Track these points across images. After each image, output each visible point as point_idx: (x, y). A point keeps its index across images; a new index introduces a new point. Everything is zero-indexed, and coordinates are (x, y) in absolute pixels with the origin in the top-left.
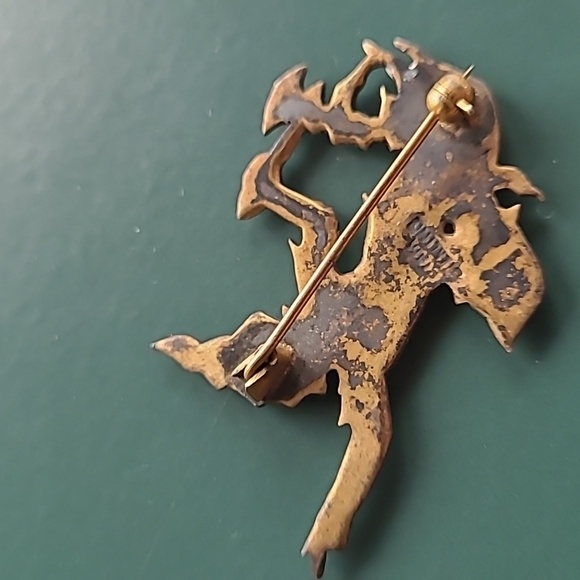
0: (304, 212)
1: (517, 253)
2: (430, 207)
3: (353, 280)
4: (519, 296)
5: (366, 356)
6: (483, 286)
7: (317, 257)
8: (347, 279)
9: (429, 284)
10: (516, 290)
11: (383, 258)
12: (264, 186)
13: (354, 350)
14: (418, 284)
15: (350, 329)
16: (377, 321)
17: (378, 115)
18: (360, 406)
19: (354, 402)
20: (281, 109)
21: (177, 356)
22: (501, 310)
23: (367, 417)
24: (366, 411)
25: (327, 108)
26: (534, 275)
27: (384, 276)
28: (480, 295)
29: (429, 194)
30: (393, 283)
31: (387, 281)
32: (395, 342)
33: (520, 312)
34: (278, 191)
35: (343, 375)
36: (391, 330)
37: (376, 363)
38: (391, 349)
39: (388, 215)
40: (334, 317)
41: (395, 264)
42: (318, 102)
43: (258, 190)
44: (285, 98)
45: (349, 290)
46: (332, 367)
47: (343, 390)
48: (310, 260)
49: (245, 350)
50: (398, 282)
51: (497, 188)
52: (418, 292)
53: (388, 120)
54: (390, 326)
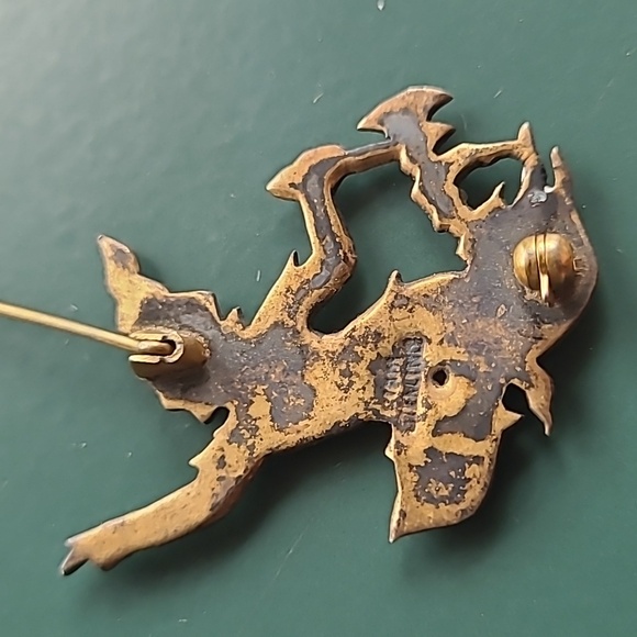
0: (328, 238)
1: (478, 460)
2: (441, 342)
3: (315, 344)
4: (443, 499)
5: (264, 424)
6: (420, 460)
7: (302, 292)
8: (310, 338)
9: (376, 412)
10: (446, 493)
11: (358, 349)
12: (314, 178)
13: (260, 408)
14: (366, 402)
15: (273, 386)
16: (301, 401)
17: (474, 207)
18: (221, 463)
19: (220, 454)
20: (393, 117)
22: (418, 499)
23: (220, 479)
24: (222, 473)
25: (434, 157)
26: (474, 494)
27: (344, 367)
28: (411, 466)
29: (451, 328)
30: (346, 381)
31: (342, 374)
32: (300, 436)
33: (431, 515)
34: (323, 196)
35: (231, 421)
36: (307, 421)
37: (270, 439)
38: (292, 439)
39: (397, 314)
40: (268, 361)
41: (363, 364)
42: (431, 143)
43: (306, 178)
44: (405, 111)
45: (303, 348)
46: (228, 405)
47: (220, 435)
48: (295, 288)
49: (168, 317)
50: (351, 383)
51: (516, 382)
52: (360, 410)
53: (479, 223)
54: (309, 417)
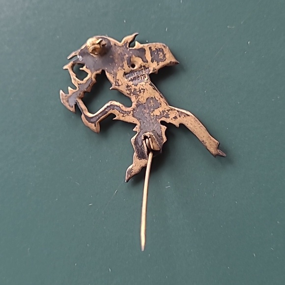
0: (106, 110)
1: (150, 48)
2: (124, 69)
3: (135, 103)
4: (163, 53)
5: (161, 109)
6: (155, 63)
7: (123, 112)
8: (134, 105)
9: (147, 80)
10: (161, 53)
11: (133, 91)
12: (92, 120)
13: (157, 112)
14: (146, 83)
15: (150, 111)
16: (151, 101)
17: (88, 74)
18: (175, 118)
19: (173, 119)
20: (70, 104)
21: (133, 174)
22: (165, 60)
23: (180, 116)
24: (178, 116)
25: (78, 89)
26: (159, 45)
27: (138, 93)
28: (158, 65)
29: (120, 68)
30: (142, 91)
31: (140, 92)
32: (160, 98)
33: (168, 55)
34: (96, 116)
35: (163, 119)
36: (156, 98)
37: (164, 107)
38: (162, 100)
39: (120, 83)
40: (144, 114)
41: (136, 88)
42: (75, 91)
43: (92, 123)
44: (68, 101)
45: (137, 106)
46: (159, 122)
47: (168, 121)
48: (122, 115)
49: (141, 149)
50: (142, 89)
51: (128, 46)
52: (148, 84)
53: (91, 71)
54: (155, 97)
